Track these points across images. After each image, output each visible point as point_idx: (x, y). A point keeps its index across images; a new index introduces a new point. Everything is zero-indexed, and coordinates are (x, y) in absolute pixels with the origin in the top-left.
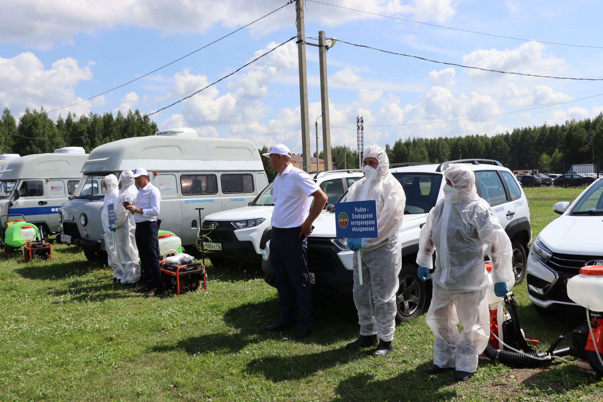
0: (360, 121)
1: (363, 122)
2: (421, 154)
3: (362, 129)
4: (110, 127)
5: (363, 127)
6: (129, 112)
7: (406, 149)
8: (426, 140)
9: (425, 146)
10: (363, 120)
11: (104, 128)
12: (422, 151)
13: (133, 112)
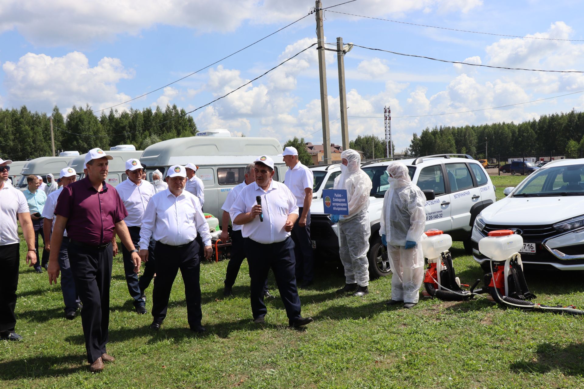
0: (387, 111)
1: (390, 113)
2: (448, 142)
3: (390, 119)
4: (149, 121)
5: (390, 117)
6: (167, 107)
7: (433, 137)
8: (453, 128)
9: (452, 135)
10: (390, 110)
11: (144, 123)
12: (449, 140)
13: (171, 107)
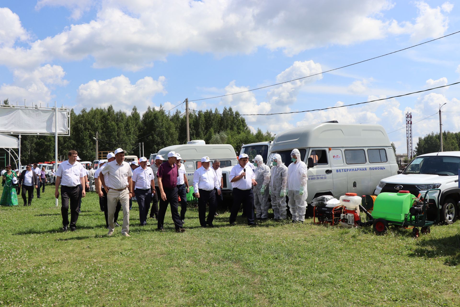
0: (409, 117)
1: (411, 118)
5: (411, 122)
6: (224, 109)
7: (438, 140)
8: (452, 133)
9: (455, 139)
10: (411, 116)
12: (453, 143)
13: (228, 109)
